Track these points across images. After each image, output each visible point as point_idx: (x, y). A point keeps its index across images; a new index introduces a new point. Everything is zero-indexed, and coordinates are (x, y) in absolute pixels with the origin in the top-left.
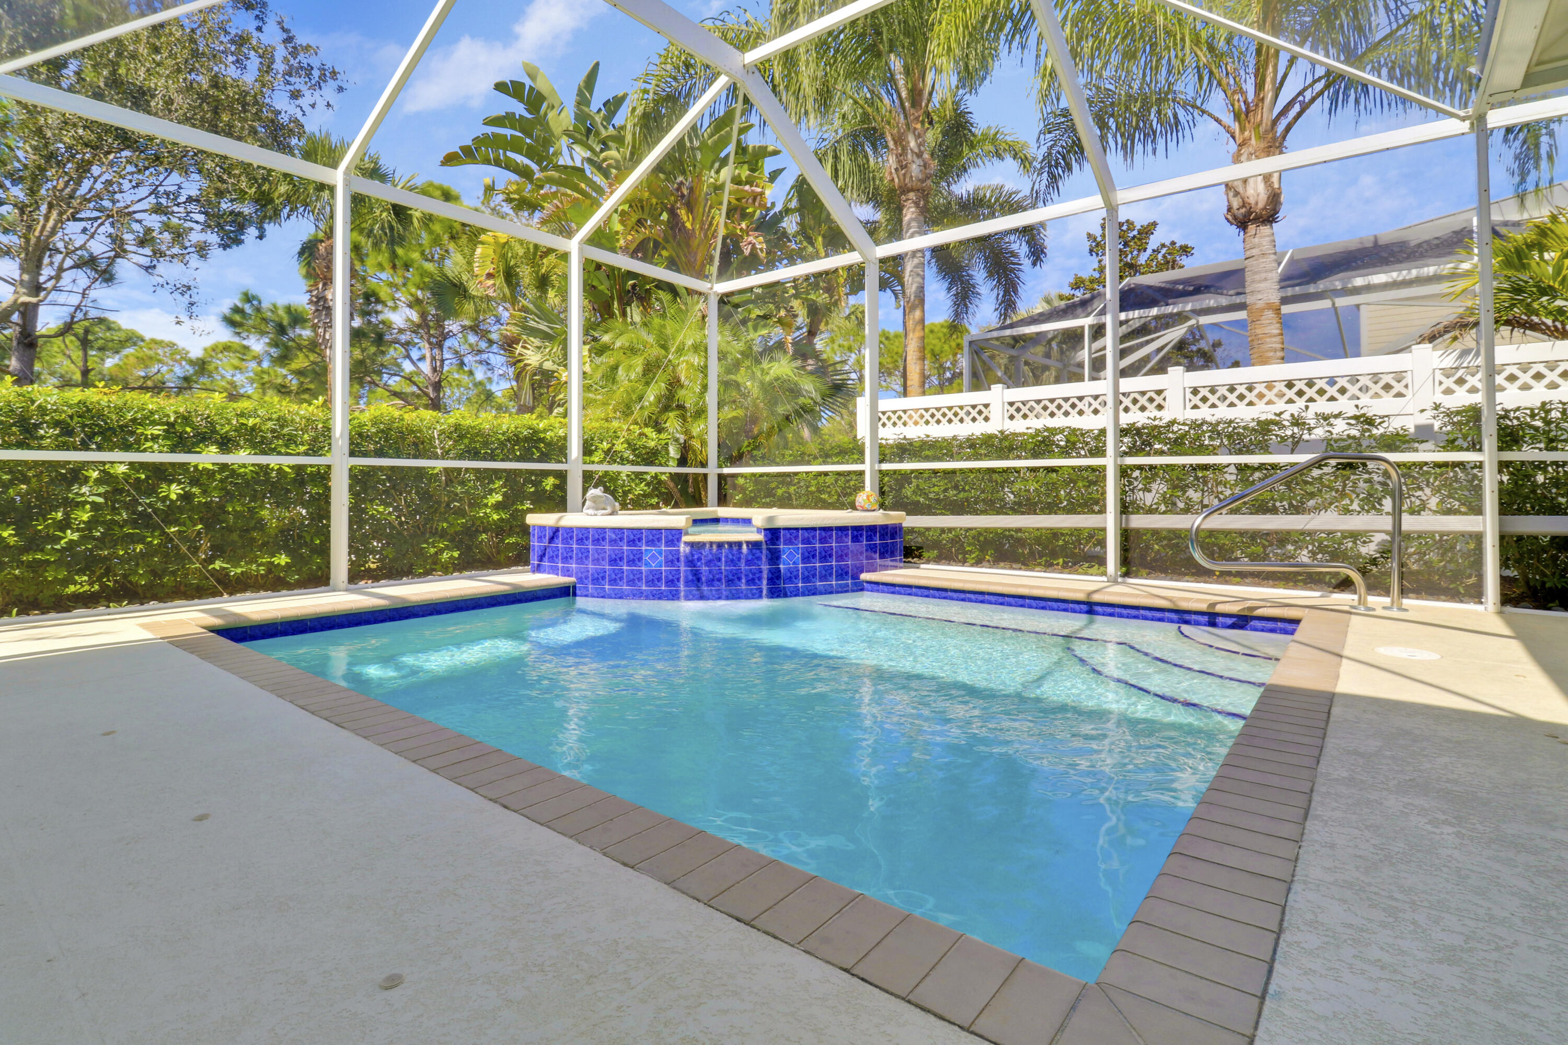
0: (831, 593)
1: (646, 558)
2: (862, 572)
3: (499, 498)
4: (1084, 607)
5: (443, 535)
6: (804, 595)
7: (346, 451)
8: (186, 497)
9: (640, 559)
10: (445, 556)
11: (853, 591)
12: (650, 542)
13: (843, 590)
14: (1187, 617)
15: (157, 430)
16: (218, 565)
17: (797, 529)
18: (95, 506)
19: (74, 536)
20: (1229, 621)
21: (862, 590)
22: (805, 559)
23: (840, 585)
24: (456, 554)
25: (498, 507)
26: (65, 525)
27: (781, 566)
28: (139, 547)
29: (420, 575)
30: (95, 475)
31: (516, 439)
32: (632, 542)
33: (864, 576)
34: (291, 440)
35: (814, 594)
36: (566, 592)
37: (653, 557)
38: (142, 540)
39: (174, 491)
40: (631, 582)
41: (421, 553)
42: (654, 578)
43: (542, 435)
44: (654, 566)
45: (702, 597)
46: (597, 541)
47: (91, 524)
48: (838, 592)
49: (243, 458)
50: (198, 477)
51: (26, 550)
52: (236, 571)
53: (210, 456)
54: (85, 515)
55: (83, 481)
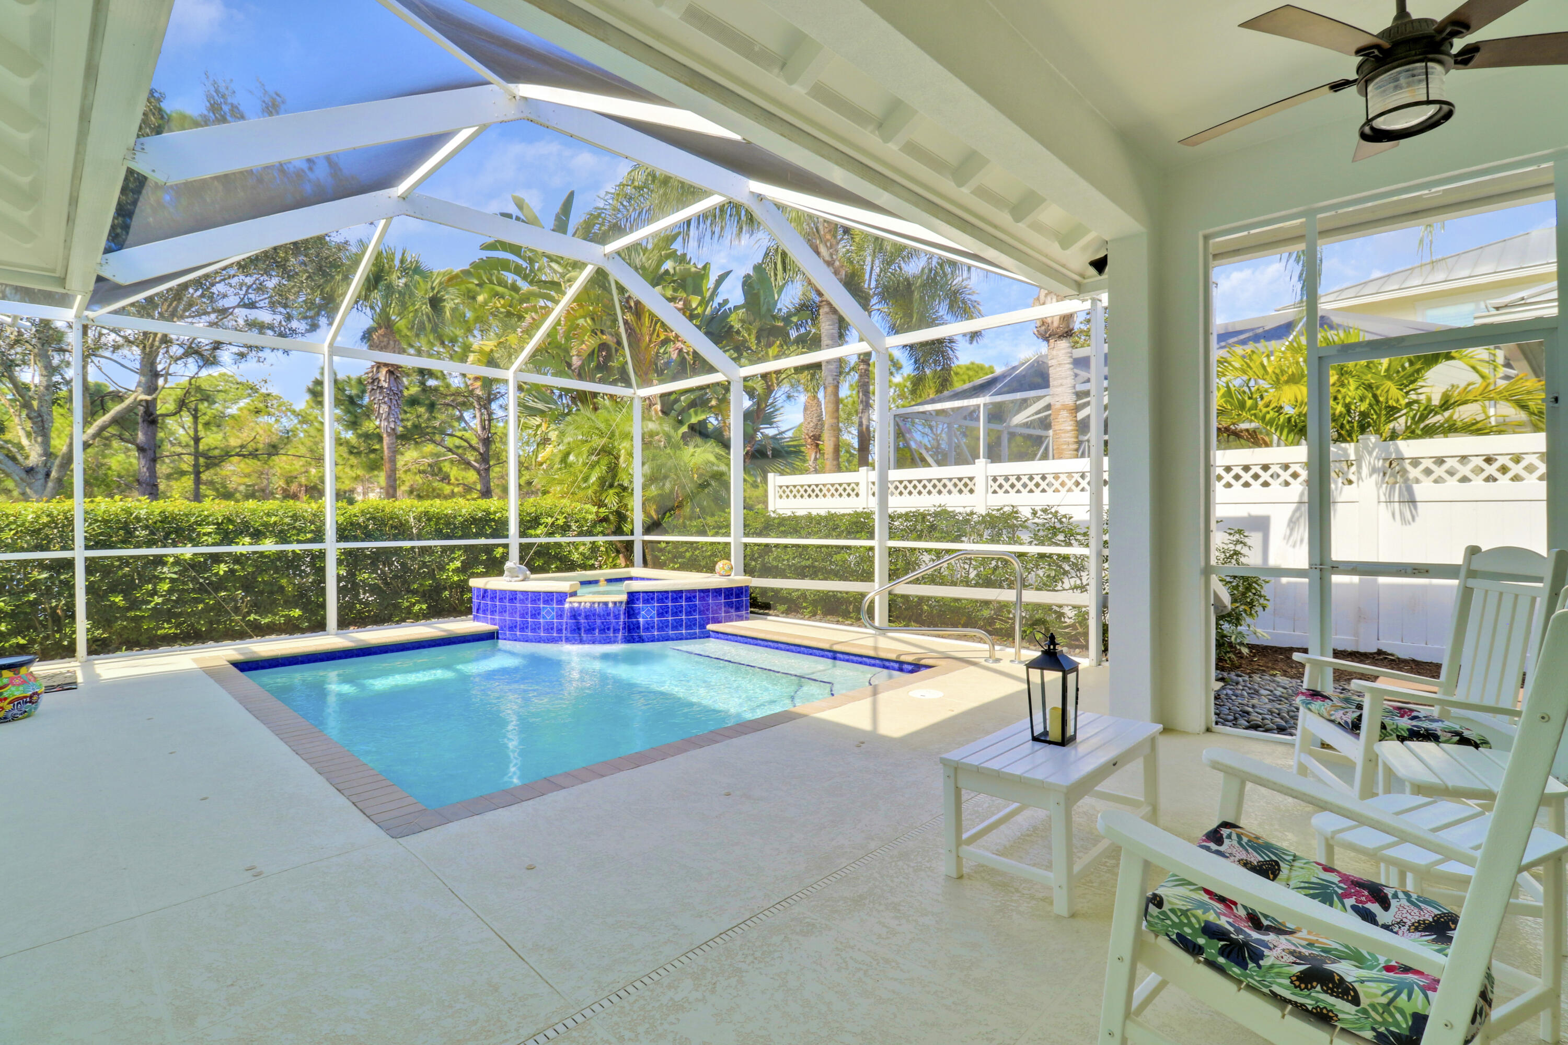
0: (681, 639)
1: (543, 613)
2: (708, 623)
3: (458, 564)
4: (830, 654)
5: (414, 592)
6: (658, 640)
7: (334, 539)
8: (231, 572)
9: (539, 614)
10: (417, 608)
11: (700, 638)
12: (546, 602)
13: (693, 637)
14: (887, 664)
15: (210, 529)
16: (252, 617)
17: (653, 592)
18: (172, 581)
19: (157, 600)
20: (910, 668)
21: (708, 637)
22: (660, 615)
23: (689, 634)
24: (424, 607)
25: (457, 571)
26: (154, 593)
27: (641, 620)
28: (200, 606)
29: (398, 622)
30: (171, 560)
31: (474, 520)
32: (534, 601)
33: (710, 627)
34: (300, 531)
35: (667, 640)
36: (491, 636)
37: (548, 613)
38: (202, 601)
39: (223, 568)
40: (533, 630)
41: (397, 606)
42: (549, 628)
43: (492, 517)
44: (548, 619)
45: (581, 642)
46: (512, 600)
47: (170, 591)
48: (687, 639)
49: (269, 546)
50: (238, 559)
51: (128, 609)
52: (264, 621)
53: (244, 547)
54: (165, 586)
55: (164, 564)
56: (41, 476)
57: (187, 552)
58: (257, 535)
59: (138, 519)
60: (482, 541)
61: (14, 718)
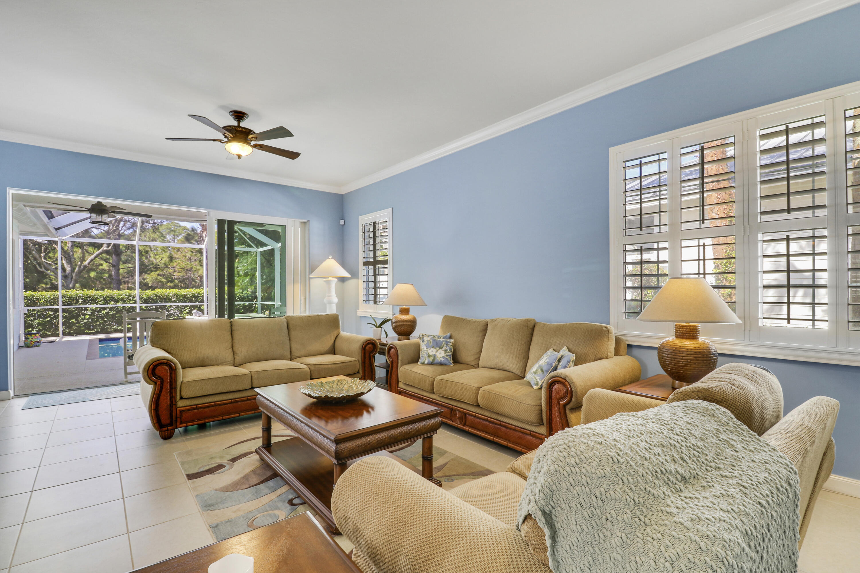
3: (187, 311)
7: (139, 303)
8: (108, 313)
15: (101, 299)
16: (115, 327)
18: (89, 315)
26: (84, 319)
28: (98, 323)
30: (89, 309)
31: (194, 297)
34: (130, 300)
39: (105, 311)
43: (200, 295)
47: (89, 318)
49: (120, 305)
50: (111, 309)
51: (77, 323)
52: (119, 328)
53: (112, 305)
54: (87, 317)
55: (87, 310)
56: (70, 279)
57: (94, 306)
58: (116, 301)
59: (80, 296)
60: (197, 303)
61: (35, 347)
